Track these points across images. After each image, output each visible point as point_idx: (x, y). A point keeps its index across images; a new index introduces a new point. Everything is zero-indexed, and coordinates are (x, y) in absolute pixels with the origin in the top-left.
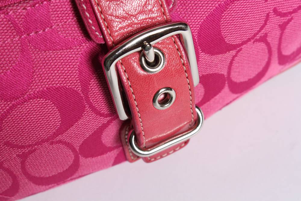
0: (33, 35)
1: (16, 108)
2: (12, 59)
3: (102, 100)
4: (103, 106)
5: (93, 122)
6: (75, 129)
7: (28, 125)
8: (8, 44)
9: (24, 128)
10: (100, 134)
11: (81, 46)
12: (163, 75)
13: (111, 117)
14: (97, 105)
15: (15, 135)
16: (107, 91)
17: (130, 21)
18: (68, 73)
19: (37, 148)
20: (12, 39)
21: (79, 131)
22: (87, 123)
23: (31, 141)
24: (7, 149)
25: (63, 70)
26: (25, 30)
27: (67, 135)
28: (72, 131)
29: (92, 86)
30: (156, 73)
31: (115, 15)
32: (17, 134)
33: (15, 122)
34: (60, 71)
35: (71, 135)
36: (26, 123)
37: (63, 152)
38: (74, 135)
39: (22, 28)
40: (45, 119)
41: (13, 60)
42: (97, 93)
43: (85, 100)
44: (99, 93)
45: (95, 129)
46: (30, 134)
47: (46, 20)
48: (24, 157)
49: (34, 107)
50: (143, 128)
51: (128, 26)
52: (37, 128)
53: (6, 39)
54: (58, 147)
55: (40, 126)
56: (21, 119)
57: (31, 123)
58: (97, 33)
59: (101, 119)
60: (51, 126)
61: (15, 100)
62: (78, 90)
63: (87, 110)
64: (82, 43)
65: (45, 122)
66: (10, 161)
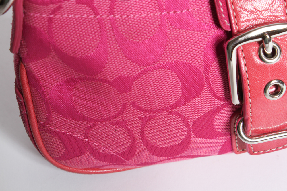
0: (172, 14)
1: (147, 73)
2: (151, 30)
3: (219, 83)
4: (219, 89)
5: (209, 103)
6: (192, 105)
7: (153, 91)
8: (150, 18)
9: (150, 93)
10: (212, 116)
11: (210, 31)
12: (277, 67)
13: (225, 101)
14: (214, 87)
15: (141, 98)
16: (225, 75)
17: (256, 15)
18: (195, 52)
19: (157, 115)
20: (154, 13)
21: (195, 108)
22: (203, 102)
23: (154, 107)
24: (132, 109)
25: (191, 49)
26: (166, 8)
27: (184, 109)
28: (189, 106)
29: (213, 68)
30: (271, 64)
31: (244, 8)
32: (143, 97)
33: (143, 85)
34: (188, 49)
35: (188, 110)
36: (152, 89)
37: (178, 125)
38: (190, 110)
39: (164, 6)
40: (168, 89)
41: (152, 32)
42: (216, 76)
43: (205, 80)
44: (218, 76)
45: (209, 110)
46: (154, 99)
47: (185, 3)
48: (145, 121)
49: (162, 76)
50: (252, 115)
51: (254, 19)
52: (160, 96)
53: (149, 13)
54: (175, 119)
55: (163, 94)
56: (148, 84)
57: (156, 90)
58: (226, 21)
59: (216, 101)
60: (172, 97)
61: (147, 66)
62: (201, 69)
63: (205, 90)
64: (211, 29)
65: (168, 91)
66: (133, 122)
